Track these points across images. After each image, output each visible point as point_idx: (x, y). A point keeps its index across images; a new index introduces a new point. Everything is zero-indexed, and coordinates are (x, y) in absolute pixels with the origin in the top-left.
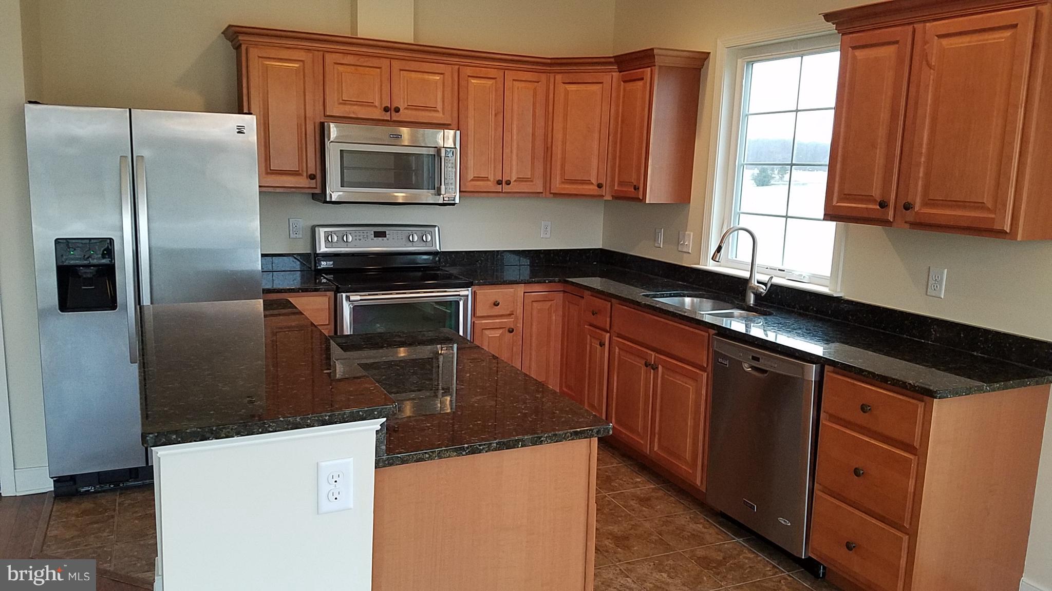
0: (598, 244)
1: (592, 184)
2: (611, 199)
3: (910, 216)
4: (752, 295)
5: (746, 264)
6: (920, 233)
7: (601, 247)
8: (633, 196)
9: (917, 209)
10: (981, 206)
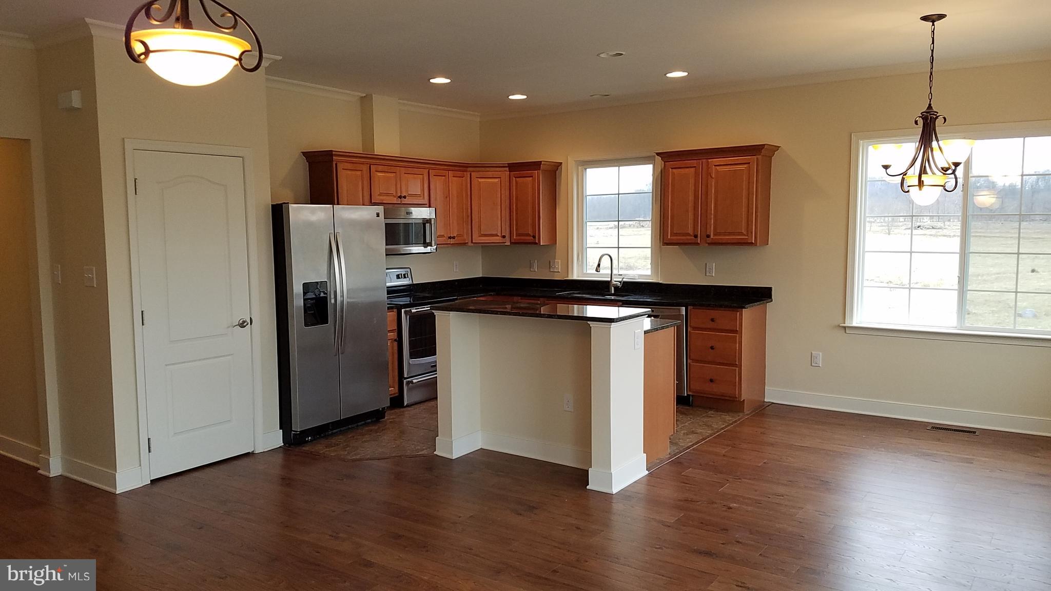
0: (479, 274)
1: (498, 236)
2: (509, 244)
3: (709, 240)
4: (613, 288)
5: (608, 274)
6: (714, 247)
7: (481, 276)
8: (532, 241)
9: (712, 237)
10: (742, 234)
